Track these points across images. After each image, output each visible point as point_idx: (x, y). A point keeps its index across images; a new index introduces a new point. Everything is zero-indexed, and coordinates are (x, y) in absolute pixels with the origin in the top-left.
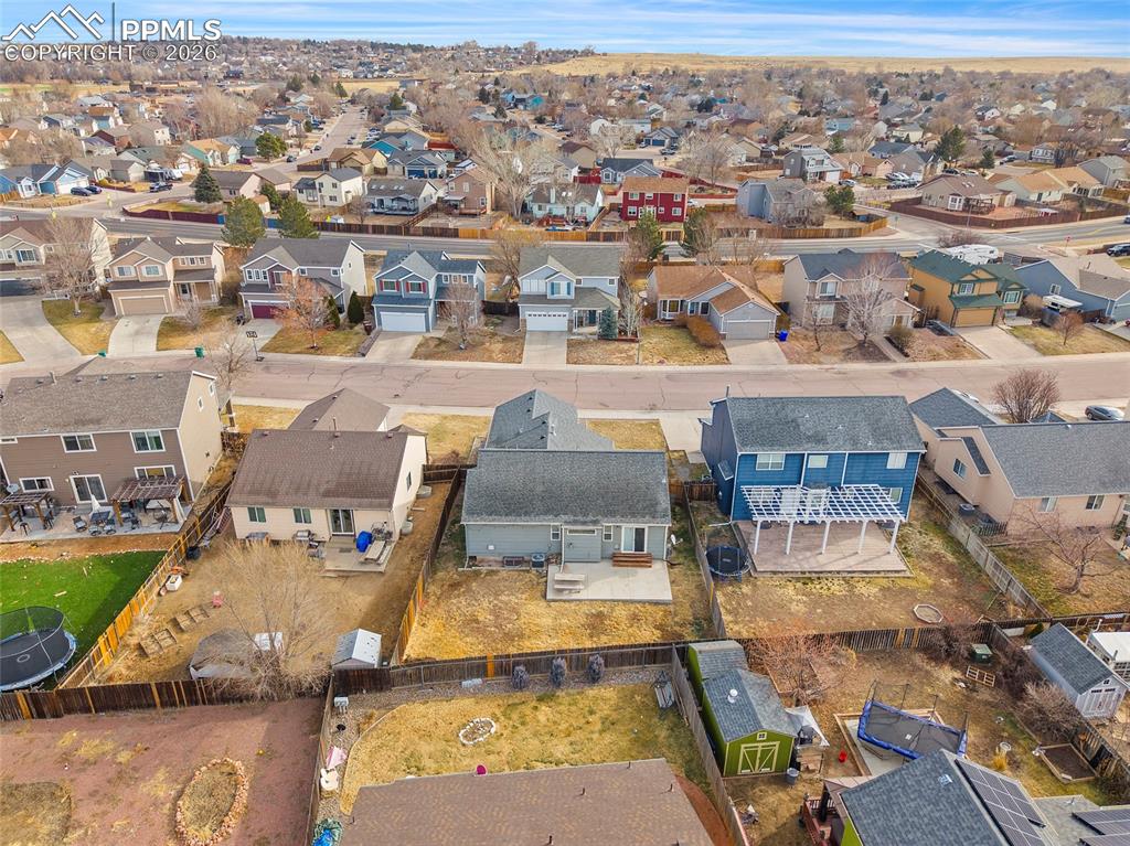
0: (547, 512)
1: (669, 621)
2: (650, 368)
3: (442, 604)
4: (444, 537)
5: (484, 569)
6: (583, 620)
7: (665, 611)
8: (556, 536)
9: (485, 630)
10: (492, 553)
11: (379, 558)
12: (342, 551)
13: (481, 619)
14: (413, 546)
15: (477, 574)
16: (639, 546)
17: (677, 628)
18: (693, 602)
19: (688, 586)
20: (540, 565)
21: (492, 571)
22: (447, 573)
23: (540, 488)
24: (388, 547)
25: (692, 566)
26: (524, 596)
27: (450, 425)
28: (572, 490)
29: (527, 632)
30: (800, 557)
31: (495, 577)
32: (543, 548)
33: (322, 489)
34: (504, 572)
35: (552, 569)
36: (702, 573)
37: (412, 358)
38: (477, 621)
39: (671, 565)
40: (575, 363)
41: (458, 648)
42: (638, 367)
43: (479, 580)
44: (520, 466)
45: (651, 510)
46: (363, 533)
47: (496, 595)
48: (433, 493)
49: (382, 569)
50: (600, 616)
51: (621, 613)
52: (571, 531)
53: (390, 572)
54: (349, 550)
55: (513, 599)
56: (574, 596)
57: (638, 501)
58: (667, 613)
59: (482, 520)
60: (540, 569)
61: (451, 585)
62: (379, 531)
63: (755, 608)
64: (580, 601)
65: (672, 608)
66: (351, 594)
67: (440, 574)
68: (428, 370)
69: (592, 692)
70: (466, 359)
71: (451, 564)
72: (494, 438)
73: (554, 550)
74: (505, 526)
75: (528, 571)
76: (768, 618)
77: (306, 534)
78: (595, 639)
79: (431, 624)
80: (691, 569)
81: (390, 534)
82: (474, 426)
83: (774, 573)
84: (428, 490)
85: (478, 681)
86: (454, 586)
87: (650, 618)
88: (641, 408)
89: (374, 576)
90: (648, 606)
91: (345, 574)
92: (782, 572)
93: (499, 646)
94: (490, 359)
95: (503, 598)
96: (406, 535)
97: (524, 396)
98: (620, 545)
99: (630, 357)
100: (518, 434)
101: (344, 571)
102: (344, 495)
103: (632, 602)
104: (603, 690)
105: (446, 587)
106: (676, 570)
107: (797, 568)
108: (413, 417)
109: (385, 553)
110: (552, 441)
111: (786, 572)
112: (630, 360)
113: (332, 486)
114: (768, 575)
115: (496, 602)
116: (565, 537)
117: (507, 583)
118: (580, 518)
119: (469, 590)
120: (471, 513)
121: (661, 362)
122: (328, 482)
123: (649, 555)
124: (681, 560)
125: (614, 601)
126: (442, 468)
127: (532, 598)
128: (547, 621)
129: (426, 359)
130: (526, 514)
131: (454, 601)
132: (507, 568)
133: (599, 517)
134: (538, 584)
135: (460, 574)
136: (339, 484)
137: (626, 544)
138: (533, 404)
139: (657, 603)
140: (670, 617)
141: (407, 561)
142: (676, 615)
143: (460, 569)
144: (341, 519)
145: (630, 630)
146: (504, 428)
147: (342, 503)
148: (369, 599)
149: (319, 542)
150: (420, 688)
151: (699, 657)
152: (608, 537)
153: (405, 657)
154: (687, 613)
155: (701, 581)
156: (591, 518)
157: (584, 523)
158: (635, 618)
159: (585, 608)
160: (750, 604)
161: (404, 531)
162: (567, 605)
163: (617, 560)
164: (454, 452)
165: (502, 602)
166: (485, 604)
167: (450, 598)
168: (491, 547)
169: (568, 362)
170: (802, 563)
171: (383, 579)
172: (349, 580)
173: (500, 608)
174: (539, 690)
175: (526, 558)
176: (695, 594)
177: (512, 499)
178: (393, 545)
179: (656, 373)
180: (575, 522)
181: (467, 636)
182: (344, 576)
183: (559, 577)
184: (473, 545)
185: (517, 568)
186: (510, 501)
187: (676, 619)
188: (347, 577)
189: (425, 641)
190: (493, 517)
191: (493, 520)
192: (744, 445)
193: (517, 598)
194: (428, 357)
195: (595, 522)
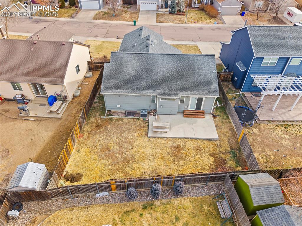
0: (149, 88)
1: (218, 151)
2: (190, 25)
3: (91, 138)
4: (96, 99)
5: (115, 117)
6: (169, 150)
7: (214, 144)
8: (153, 101)
9: (113, 156)
10: (119, 109)
11: (58, 110)
12: (41, 105)
13: (111, 148)
14: (79, 103)
15: (111, 120)
16: (198, 106)
17: (222, 156)
18: (229, 139)
19: (225, 129)
20: (145, 116)
21: (119, 119)
22: (96, 118)
23: (145, 75)
24: (64, 104)
25: (225, 117)
26: (136, 134)
27: (105, 45)
28: (163, 76)
29: (137, 157)
30: (280, 113)
31: (121, 123)
32: (147, 107)
33: (25, 72)
34: (126, 119)
35: (151, 118)
36: (231, 121)
37: (93, 19)
38: (109, 149)
39: (214, 117)
40: (160, 22)
41: (97, 167)
42: (185, 24)
43: (112, 124)
44: (134, 62)
45: (207, 88)
46: (51, 96)
47: (121, 133)
48: (93, 76)
49: (59, 116)
50: (178, 147)
51: (190, 145)
52: (162, 99)
53: (64, 118)
54: (44, 105)
55: (130, 135)
56: (164, 135)
57: (200, 83)
58: (216, 146)
59: (112, 92)
60: (145, 118)
61: (96, 126)
62: (59, 95)
63: (262, 142)
64: (167, 138)
65: (218, 143)
66: (41, 130)
67: (92, 119)
68: (99, 24)
69: (176, 202)
70: (115, 20)
71: (98, 114)
72: (122, 48)
73: (152, 108)
74: (125, 96)
75: (138, 119)
76: (271, 149)
77: (20, 96)
78: (176, 163)
79: (84, 150)
80: (225, 119)
81: (65, 97)
82: (116, 46)
83: (269, 121)
84: (91, 74)
85: (106, 193)
86: (98, 126)
87: (207, 149)
88: (189, 40)
89: (55, 120)
90: (205, 142)
91: (40, 119)
92: (273, 121)
93: (121, 167)
94: (125, 20)
95: (125, 135)
96: (76, 97)
97: (138, 29)
98: (188, 106)
99: (182, 21)
100: (134, 46)
101: (39, 117)
102: (37, 75)
103: (196, 139)
104: (183, 201)
105: (94, 127)
106: (217, 119)
107: (280, 118)
108: (90, 42)
109: (62, 107)
110: (152, 48)
111: (275, 121)
112: (182, 22)
113: (31, 70)
114: (266, 123)
115: (120, 138)
116: (159, 102)
117: (127, 126)
118: (167, 92)
119: (106, 129)
120: (106, 87)
121: (195, 23)
122: (29, 68)
123: (203, 111)
124: (218, 113)
125: (186, 138)
126: (97, 63)
127: (140, 135)
128: (149, 151)
129: (99, 20)
130: (137, 89)
131: (97, 136)
132: (127, 117)
133: (178, 92)
134: (144, 127)
135: (102, 120)
136: (34, 70)
137: (191, 106)
138: (141, 32)
139: (209, 140)
140: (218, 149)
141: (74, 111)
142: (221, 147)
143: (102, 117)
144: (39, 89)
145: (196, 157)
146: (127, 44)
147: (38, 80)
148: (51, 134)
149: (29, 100)
150: (70, 198)
151: (251, 190)
152: (182, 102)
153: (64, 173)
154: (226, 146)
155: (232, 126)
156: (173, 92)
157: (170, 95)
158: (198, 149)
159: (170, 143)
160: (259, 140)
161: (75, 95)
162: (159, 140)
163: (186, 113)
164: (104, 56)
165: (123, 137)
166: (114, 139)
167: (95, 134)
168: (119, 106)
169: (157, 22)
170: (282, 115)
171: (60, 122)
172: (41, 122)
173: (122, 141)
174: (144, 200)
175: (138, 112)
176: (229, 134)
177: (129, 80)
178: (68, 103)
179: (193, 27)
180: (165, 94)
181: (102, 159)
182: (39, 120)
183: (155, 124)
184: (109, 104)
185: (133, 117)
186: (129, 82)
187: (221, 150)
188: (41, 120)
189: (78, 162)
190: (119, 90)
191: (119, 92)
192: (258, 52)
193: (132, 135)
194: (99, 19)
195: (176, 94)
